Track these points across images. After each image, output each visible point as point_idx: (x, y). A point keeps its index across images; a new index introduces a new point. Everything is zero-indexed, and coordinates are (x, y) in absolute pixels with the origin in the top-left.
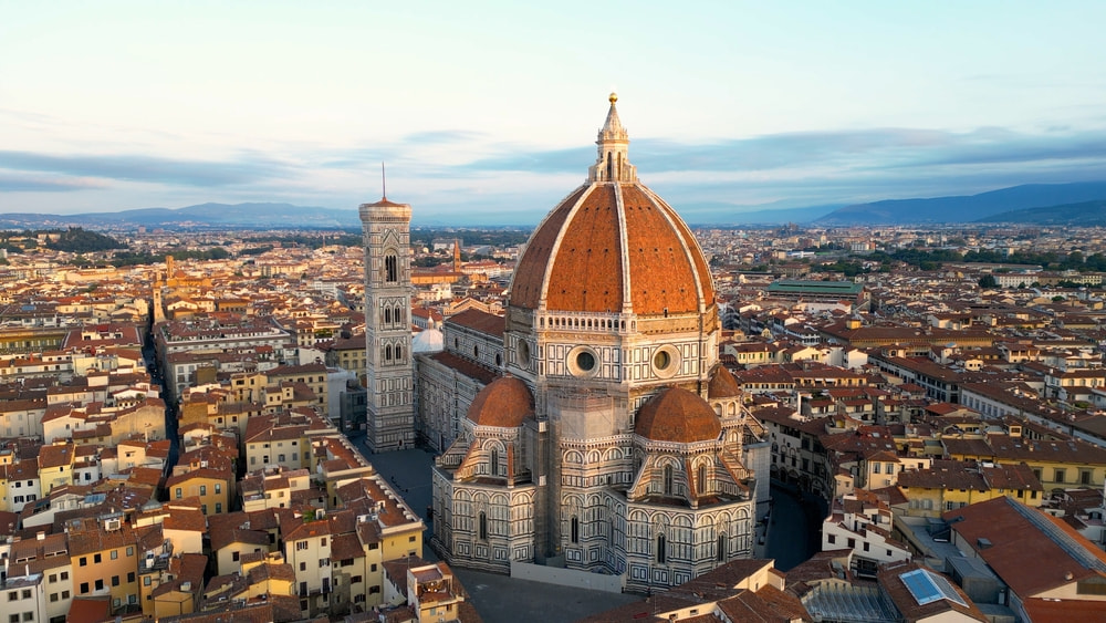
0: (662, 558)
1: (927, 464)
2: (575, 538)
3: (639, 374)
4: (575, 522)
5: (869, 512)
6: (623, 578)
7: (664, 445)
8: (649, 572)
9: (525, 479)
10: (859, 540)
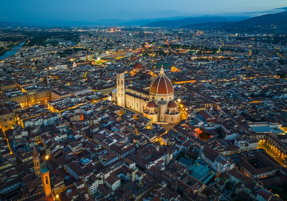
0: (172, 120)
1: (195, 106)
2: (162, 119)
3: (168, 100)
4: (162, 117)
5: (192, 113)
6: (168, 123)
7: (172, 108)
8: (171, 122)
9: (156, 113)
10: (191, 116)
